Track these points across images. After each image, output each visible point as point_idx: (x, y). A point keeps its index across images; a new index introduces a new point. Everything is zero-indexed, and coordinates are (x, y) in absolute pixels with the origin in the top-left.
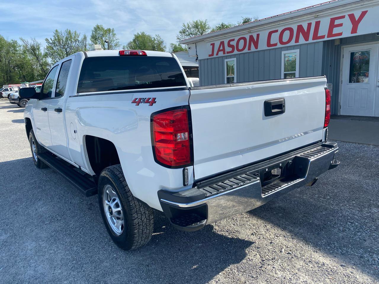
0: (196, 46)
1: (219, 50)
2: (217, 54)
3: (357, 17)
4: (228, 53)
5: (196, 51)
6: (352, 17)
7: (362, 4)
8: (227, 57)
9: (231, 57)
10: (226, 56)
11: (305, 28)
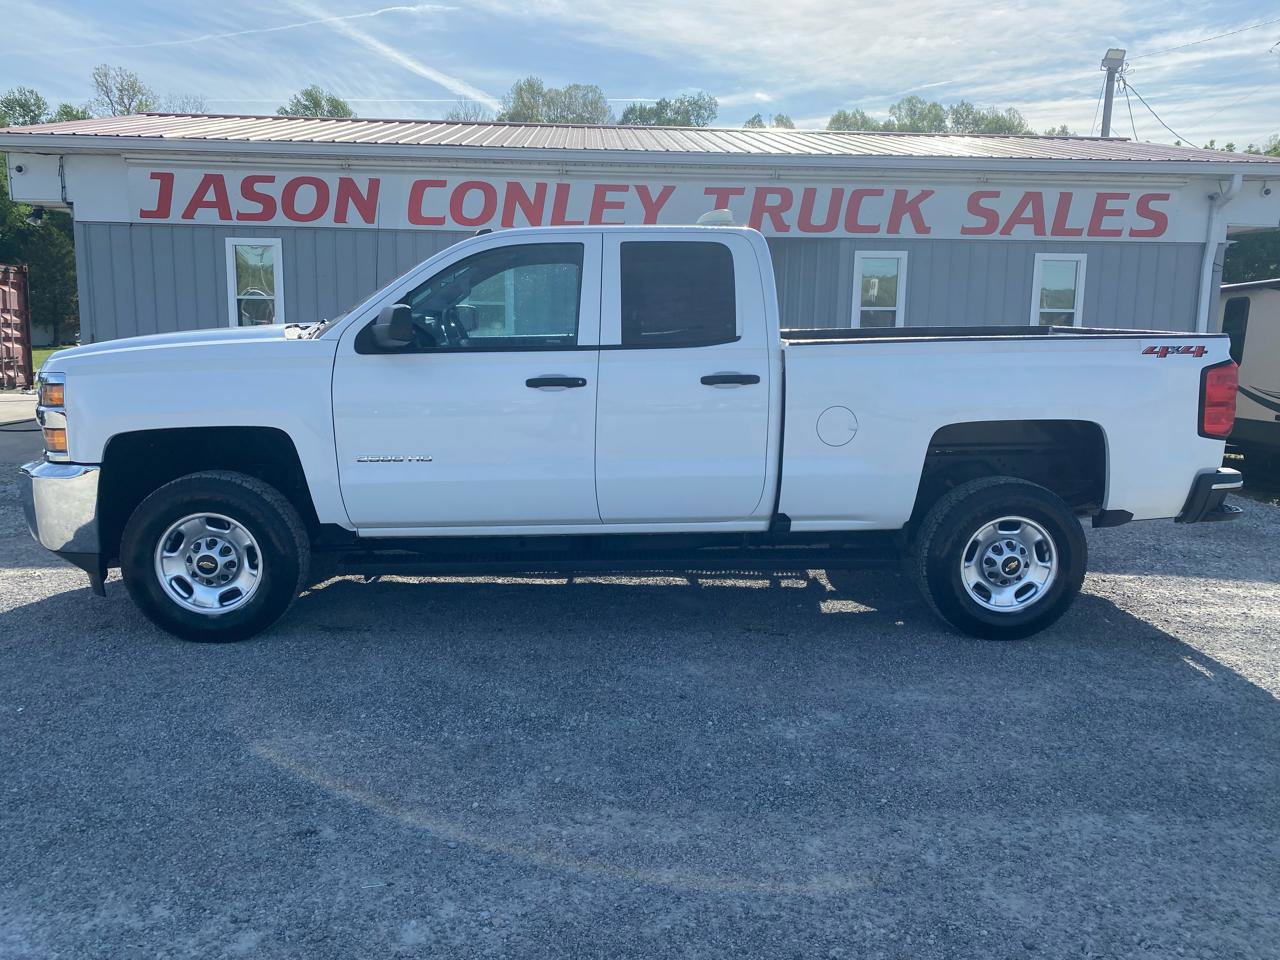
0: (61, 166)
1: (197, 202)
2: (189, 213)
3: (654, 196)
4: (241, 216)
5: (63, 187)
6: (643, 192)
7: (669, 170)
8: (234, 231)
9: (254, 232)
10: (234, 228)
11: (531, 194)
